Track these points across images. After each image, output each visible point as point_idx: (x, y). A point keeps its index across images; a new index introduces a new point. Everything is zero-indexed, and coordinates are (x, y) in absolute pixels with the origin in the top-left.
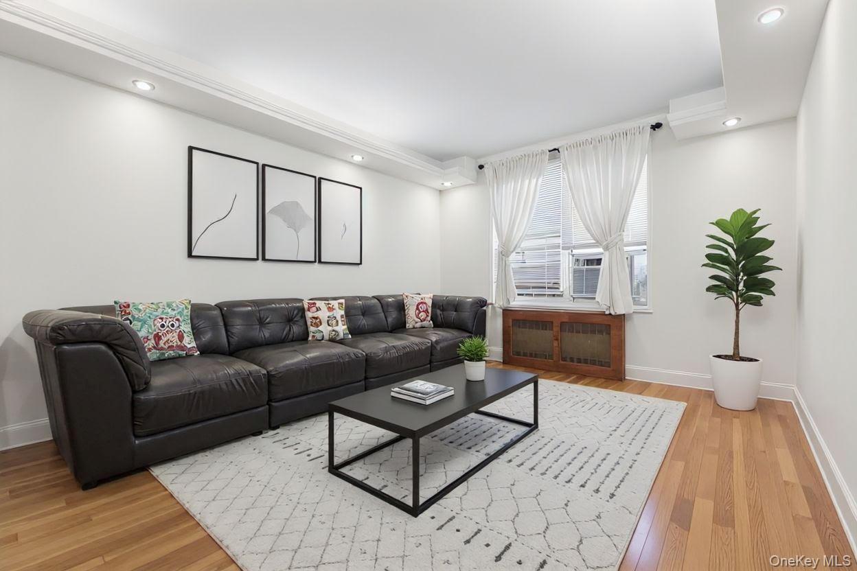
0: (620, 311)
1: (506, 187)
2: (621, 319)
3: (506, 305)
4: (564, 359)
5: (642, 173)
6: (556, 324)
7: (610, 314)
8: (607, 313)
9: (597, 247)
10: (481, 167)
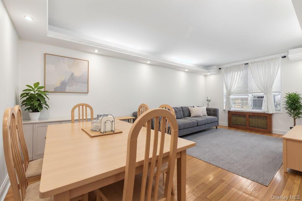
0: (271, 112)
1: (229, 75)
2: (271, 115)
3: (229, 110)
4: (250, 126)
5: (279, 70)
6: (247, 116)
7: (267, 113)
8: (266, 113)
9: (262, 93)
10: (220, 69)
